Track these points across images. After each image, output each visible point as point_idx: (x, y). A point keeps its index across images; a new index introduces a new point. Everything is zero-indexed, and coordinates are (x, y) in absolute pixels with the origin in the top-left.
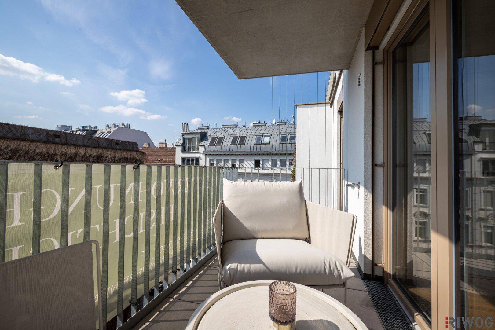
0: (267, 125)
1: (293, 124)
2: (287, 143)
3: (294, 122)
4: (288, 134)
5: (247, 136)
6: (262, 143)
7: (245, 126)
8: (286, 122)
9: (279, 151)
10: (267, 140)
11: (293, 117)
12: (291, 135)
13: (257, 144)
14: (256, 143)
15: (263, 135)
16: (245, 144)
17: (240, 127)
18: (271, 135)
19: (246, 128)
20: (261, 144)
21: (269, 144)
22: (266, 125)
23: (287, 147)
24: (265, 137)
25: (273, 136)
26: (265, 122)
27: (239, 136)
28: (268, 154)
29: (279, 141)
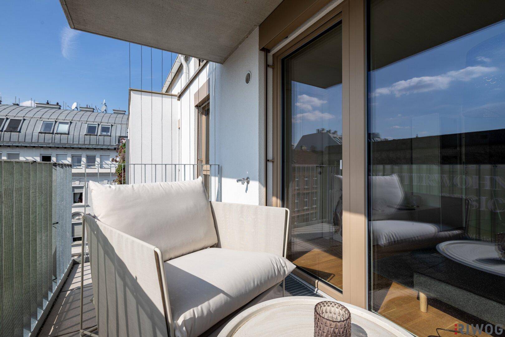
0: (62, 108)
1: (105, 112)
2: (97, 135)
3: (105, 110)
4: (99, 125)
5: (24, 120)
6: (55, 132)
7: (18, 105)
8: (94, 109)
9: (84, 144)
10: (63, 128)
11: (105, 104)
12: (103, 126)
13: (45, 133)
14: (42, 131)
15: (56, 122)
16: (20, 132)
17: (7, 105)
18: (71, 123)
19: (20, 109)
20: (53, 133)
21: (68, 134)
22: (60, 108)
23: (98, 140)
24: (60, 125)
25: (73, 125)
26: (58, 104)
27: (7, 119)
28: (65, 148)
29: (85, 131)
